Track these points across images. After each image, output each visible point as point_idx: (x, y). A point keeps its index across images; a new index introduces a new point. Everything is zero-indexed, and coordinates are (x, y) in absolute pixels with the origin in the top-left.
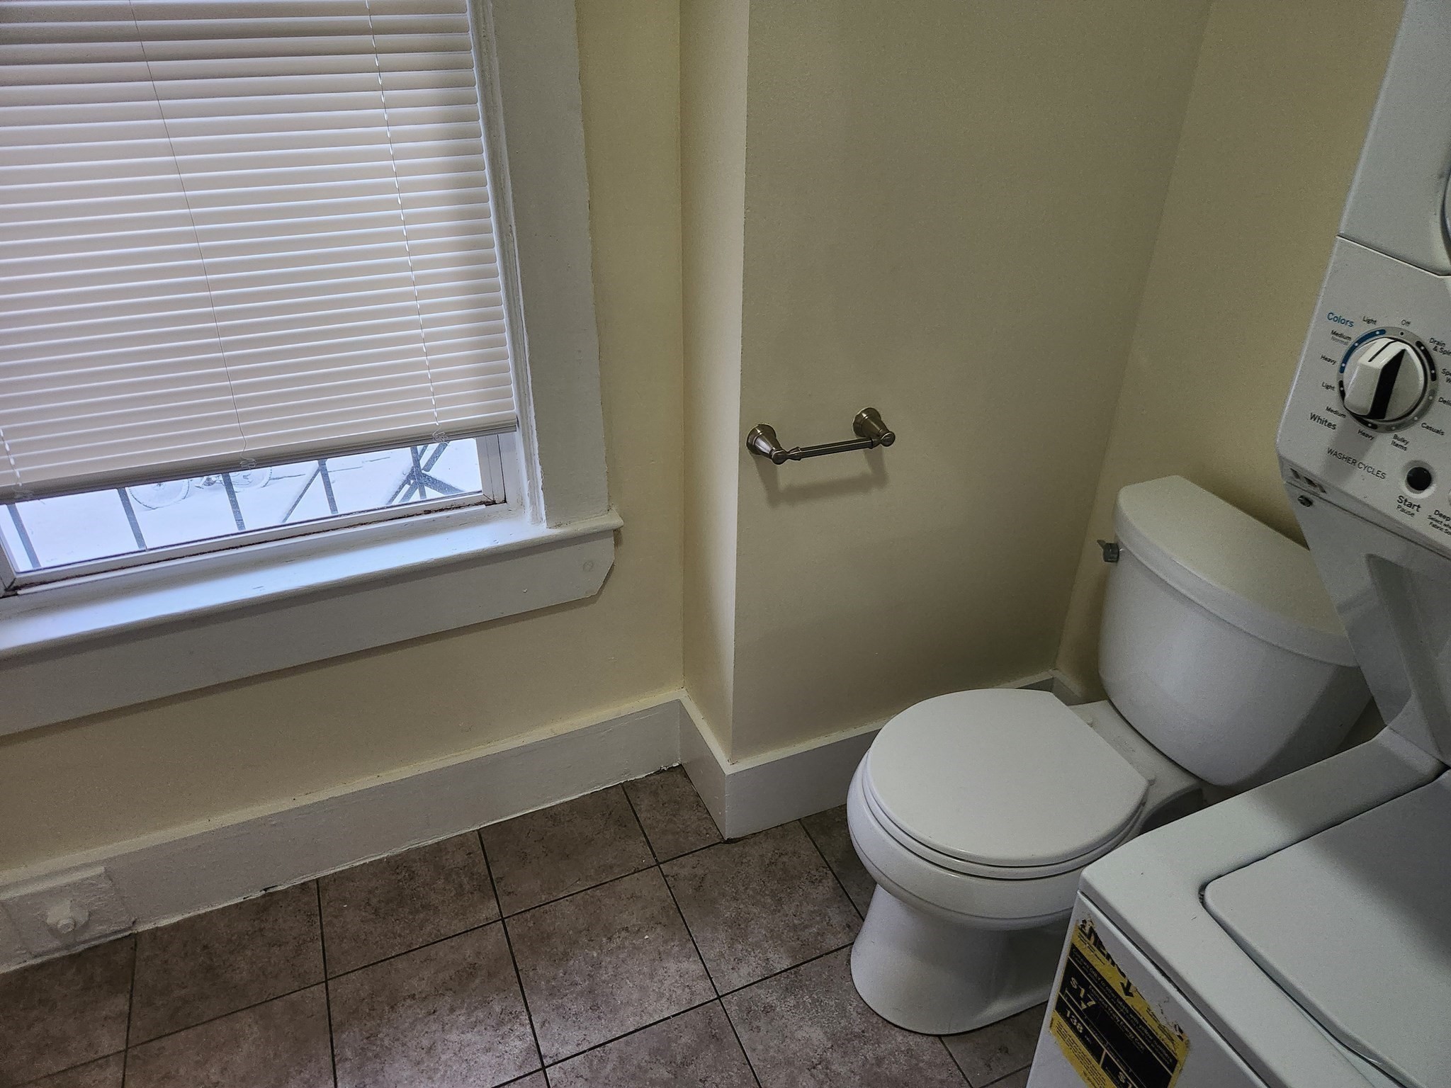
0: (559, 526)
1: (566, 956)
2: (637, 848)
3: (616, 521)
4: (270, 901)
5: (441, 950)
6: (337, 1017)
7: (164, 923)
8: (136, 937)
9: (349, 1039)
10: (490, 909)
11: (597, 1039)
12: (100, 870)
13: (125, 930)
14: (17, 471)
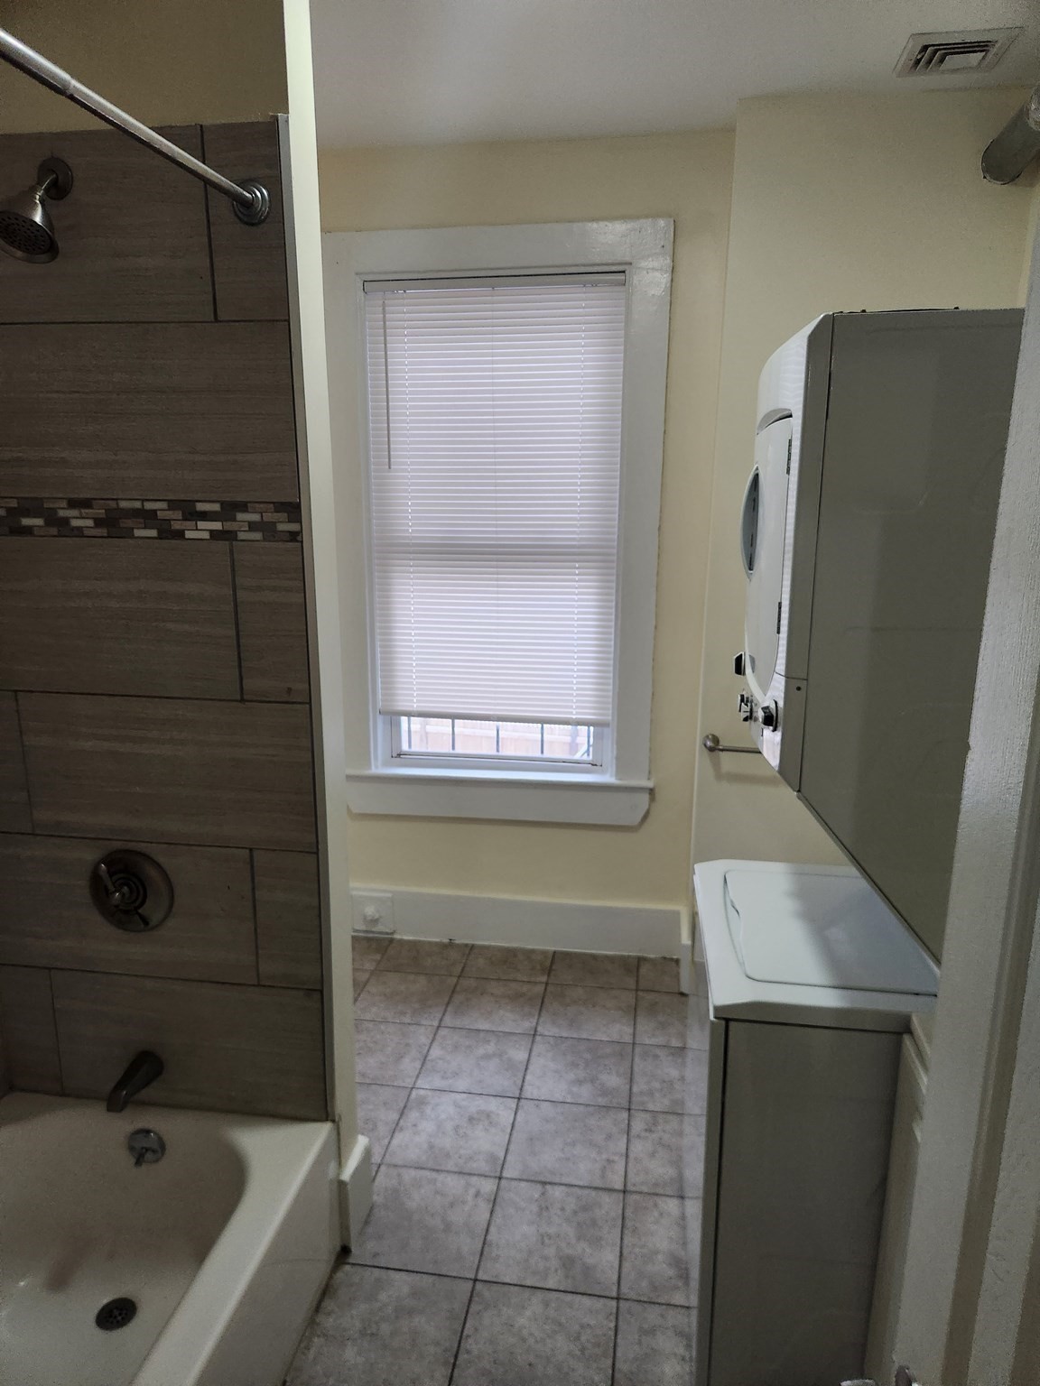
0: (620, 779)
1: (568, 1005)
2: (631, 983)
3: (650, 784)
4: (451, 944)
5: (513, 985)
6: (458, 988)
7: (405, 938)
8: (391, 941)
9: (458, 998)
10: (544, 979)
11: (565, 1035)
12: (390, 895)
13: (387, 933)
14: (415, 706)
